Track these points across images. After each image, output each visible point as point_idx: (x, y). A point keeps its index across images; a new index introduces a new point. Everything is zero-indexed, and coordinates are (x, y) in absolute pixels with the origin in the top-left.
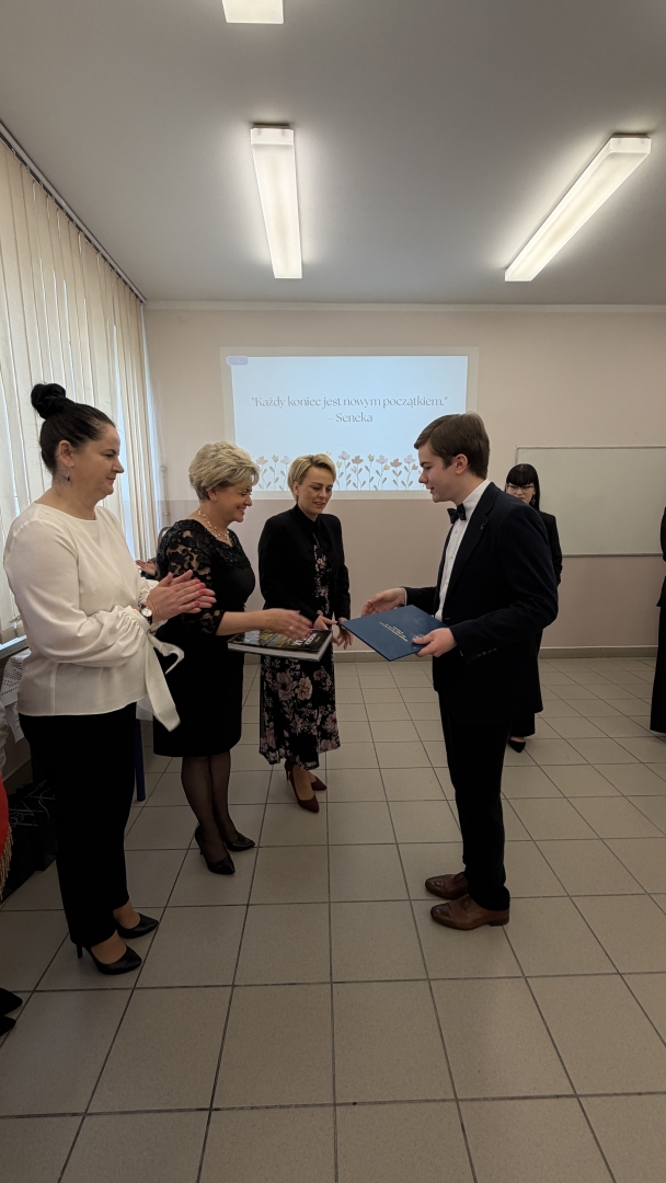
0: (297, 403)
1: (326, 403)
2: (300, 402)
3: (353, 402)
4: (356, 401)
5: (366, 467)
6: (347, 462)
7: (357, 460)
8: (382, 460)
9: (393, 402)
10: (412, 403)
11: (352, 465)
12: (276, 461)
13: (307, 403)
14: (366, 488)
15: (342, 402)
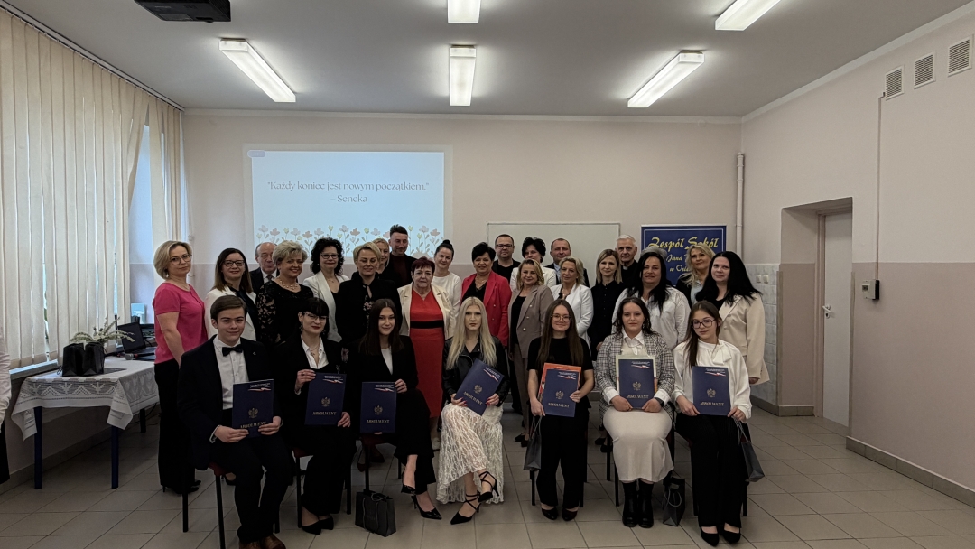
0: (305, 187)
1: (329, 187)
2: (307, 186)
3: (352, 187)
5: (363, 238)
6: (346, 234)
7: (356, 233)
8: (376, 233)
9: (384, 187)
10: (400, 187)
11: (351, 236)
12: (287, 233)
13: (313, 187)
15: (342, 186)
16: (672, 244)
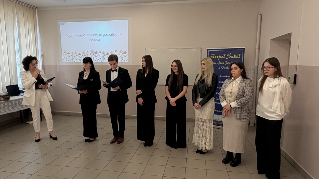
0: (78, 36)
1: (86, 35)
2: (79, 35)
3: (94, 35)
4: (95, 35)
5: (99, 55)
6: (93, 53)
7: (96, 53)
8: (103, 53)
9: (106, 35)
10: (112, 35)
11: (95, 54)
12: (73, 53)
13: (81, 36)
14: (99, 61)
15: (91, 35)
16: (220, 57)
